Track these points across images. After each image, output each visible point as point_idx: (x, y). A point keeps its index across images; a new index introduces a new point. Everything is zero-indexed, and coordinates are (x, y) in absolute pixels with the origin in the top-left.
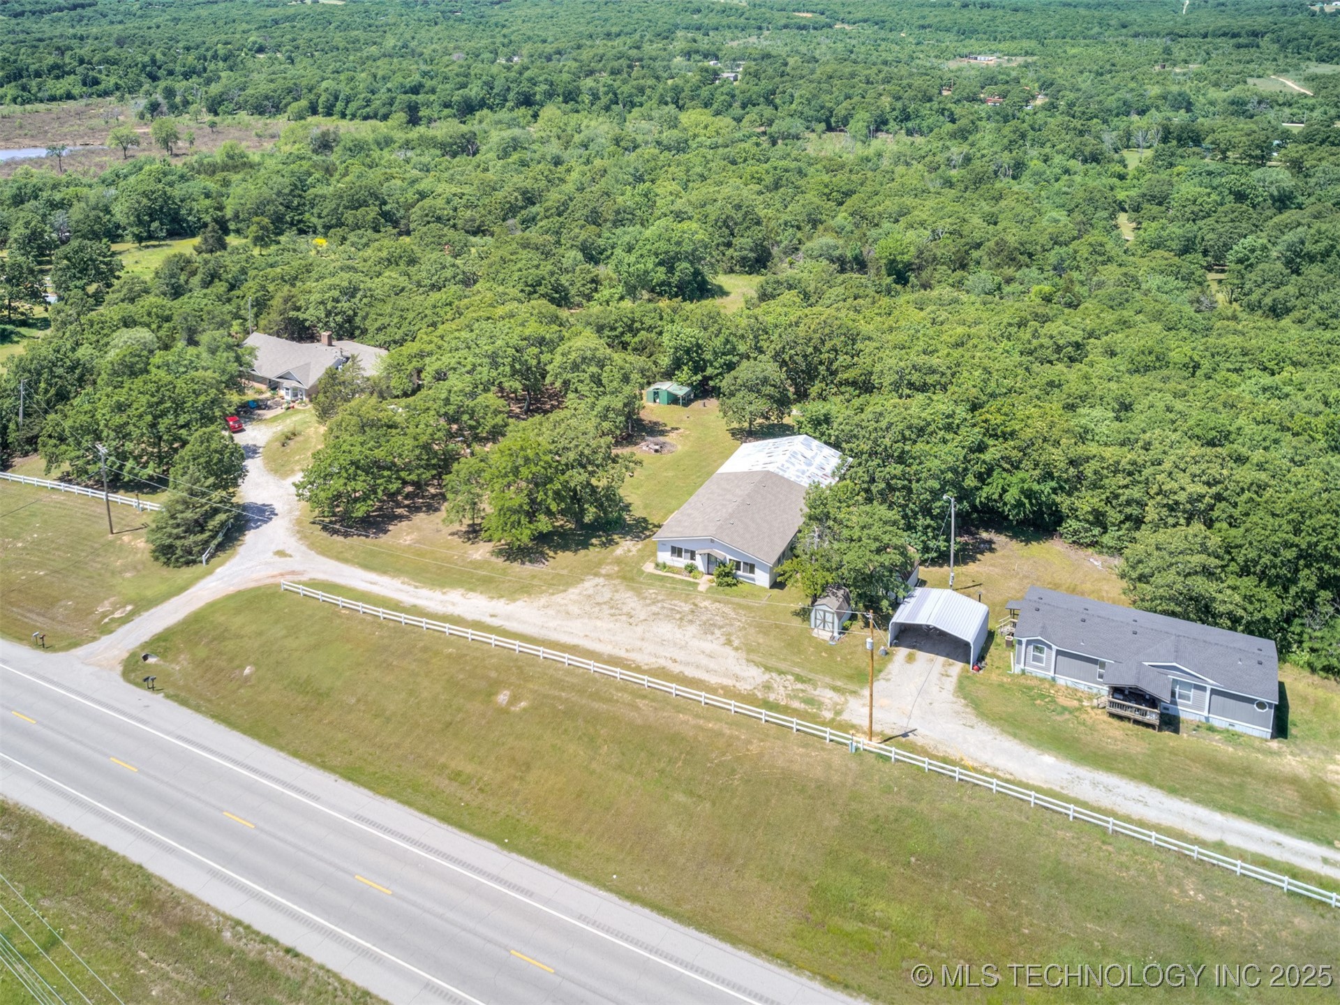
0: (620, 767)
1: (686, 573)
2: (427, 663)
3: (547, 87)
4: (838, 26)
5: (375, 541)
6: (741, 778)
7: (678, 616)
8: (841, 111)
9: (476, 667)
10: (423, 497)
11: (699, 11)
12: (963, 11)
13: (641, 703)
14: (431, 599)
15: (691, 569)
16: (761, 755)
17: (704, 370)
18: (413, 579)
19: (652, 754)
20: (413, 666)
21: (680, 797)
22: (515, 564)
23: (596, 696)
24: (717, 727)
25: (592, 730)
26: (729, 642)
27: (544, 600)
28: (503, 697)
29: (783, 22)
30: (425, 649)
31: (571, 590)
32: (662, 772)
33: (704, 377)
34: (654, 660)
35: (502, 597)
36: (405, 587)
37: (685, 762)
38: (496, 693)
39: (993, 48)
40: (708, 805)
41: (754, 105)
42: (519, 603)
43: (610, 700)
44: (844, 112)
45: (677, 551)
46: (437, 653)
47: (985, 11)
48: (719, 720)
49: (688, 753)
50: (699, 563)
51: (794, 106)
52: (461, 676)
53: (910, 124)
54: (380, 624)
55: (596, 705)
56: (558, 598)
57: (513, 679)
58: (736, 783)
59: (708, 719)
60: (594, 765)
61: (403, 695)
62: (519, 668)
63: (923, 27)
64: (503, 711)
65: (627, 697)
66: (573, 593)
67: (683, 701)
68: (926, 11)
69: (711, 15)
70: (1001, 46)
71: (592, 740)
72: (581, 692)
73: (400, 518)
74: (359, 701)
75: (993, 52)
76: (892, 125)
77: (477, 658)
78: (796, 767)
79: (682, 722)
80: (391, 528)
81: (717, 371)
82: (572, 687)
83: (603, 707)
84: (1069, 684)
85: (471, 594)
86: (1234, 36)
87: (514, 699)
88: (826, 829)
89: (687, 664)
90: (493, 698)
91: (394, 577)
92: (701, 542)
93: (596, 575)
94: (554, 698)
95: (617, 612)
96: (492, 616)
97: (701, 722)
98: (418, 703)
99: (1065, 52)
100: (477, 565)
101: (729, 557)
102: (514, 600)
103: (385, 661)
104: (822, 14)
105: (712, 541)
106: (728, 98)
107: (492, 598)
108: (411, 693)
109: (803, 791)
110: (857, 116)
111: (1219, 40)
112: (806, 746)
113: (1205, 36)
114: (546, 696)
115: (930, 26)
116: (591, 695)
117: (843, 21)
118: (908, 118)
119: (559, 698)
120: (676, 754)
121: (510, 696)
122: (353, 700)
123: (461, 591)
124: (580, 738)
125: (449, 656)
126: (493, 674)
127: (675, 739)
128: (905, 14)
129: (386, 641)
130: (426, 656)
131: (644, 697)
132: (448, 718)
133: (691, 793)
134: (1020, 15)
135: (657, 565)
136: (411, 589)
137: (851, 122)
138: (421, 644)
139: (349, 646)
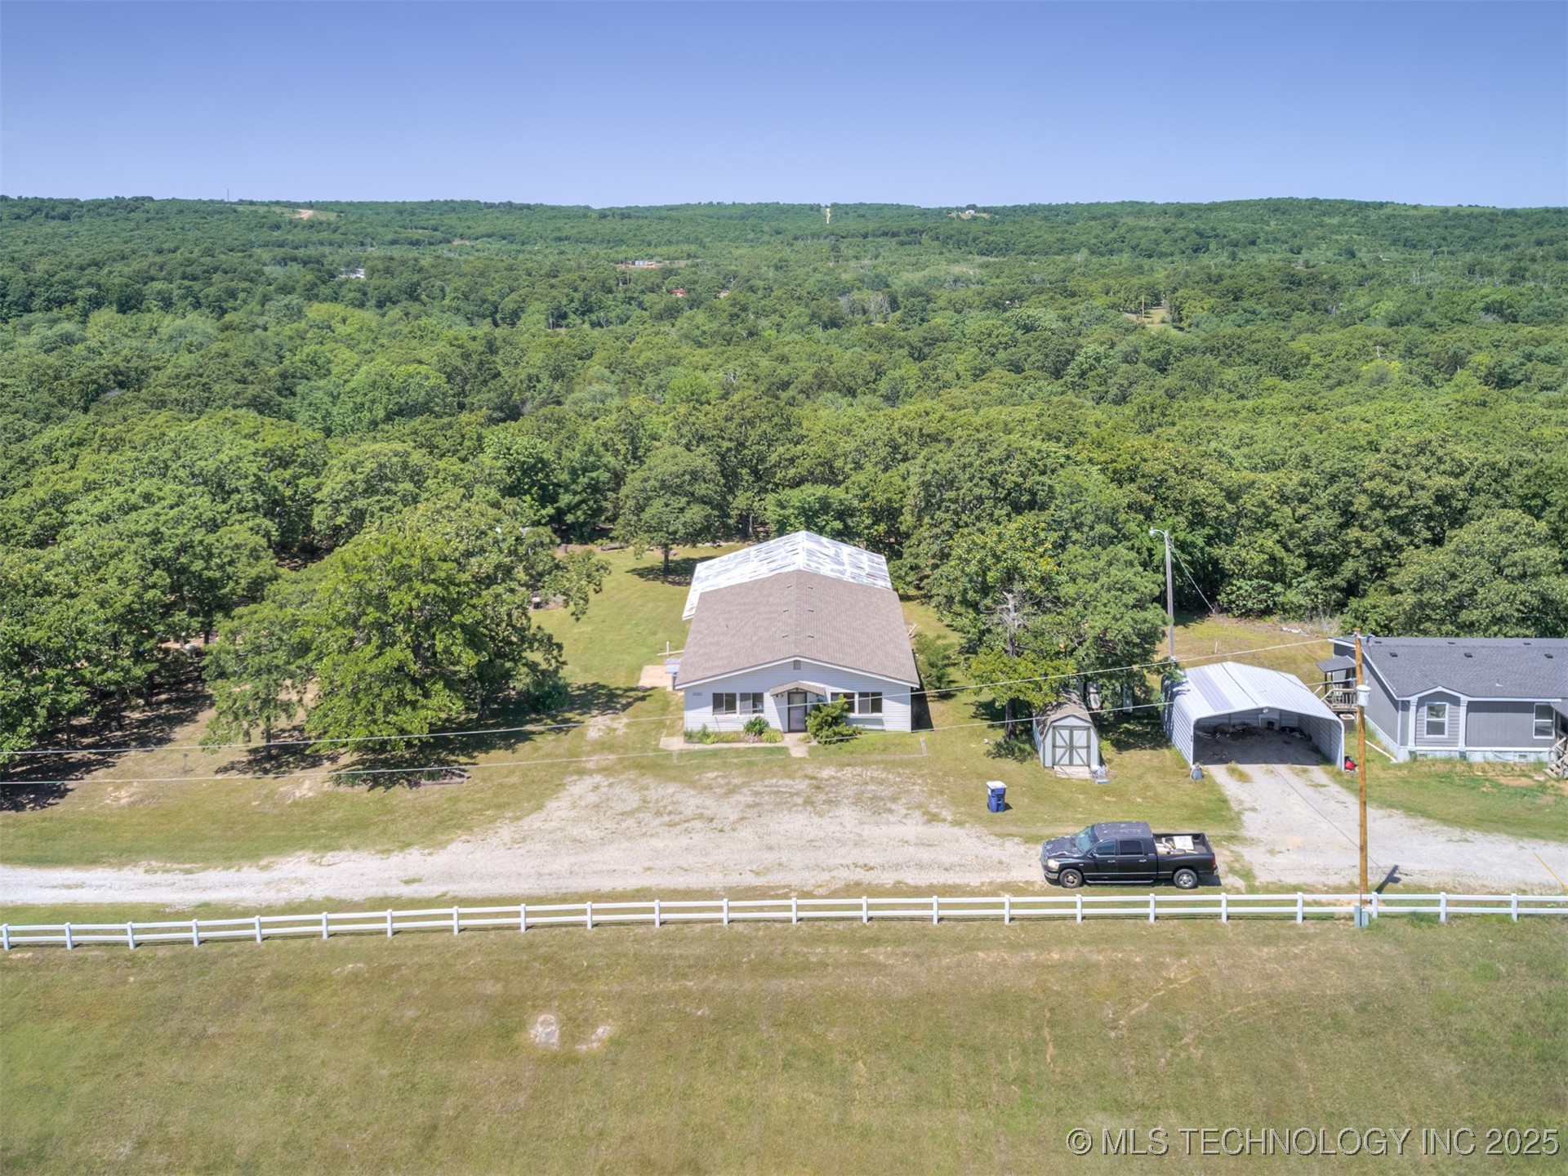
0: (918, 1100)
1: (751, 736)
2: (303, 1007)
3: (92, 291)
4: (457, 242)
5: (39, 812)
6: (1200, 1040)
7: (800, 800)
8: (509, 304)
9: (438, 983)
10: (121, 727)
11: (278, 227)
12: (603, 221)
13: (880, 954)
14: (241, 885)
15: (758, 728)
16: (1202, 984)
17: (554, 499)
18: (173, 859)
19: (977, 1050)
20: (267, 1024)
21: (1102, 1124)
22: (398, 790)
23: (766, 966)
24: (1071, 955)
25: (805, 1041)
26: (933, 818)
27: (506, 832)
28: (544, 1030)
29: (390, 237)
30: (281, 981)
31: (551, 805)
32: (1023, 1080)
33: (558, 510)
34: (826, 876)
35: (409, 845)
36: (159, 877)
37: (1059, 1042)
38: (522, 1026)
39: (650, 252)
40: (1173, 1118)
41: (394, 303)
42: (452, 848)
43: (805, 968)
44: (512, 306)
45: (723, 702)
46: (317, 982)
47: (626, 221)
48: (1062, 942)
49: (1052, 1024)
50: (772, 713)
51: (446, 302)
52: (411, 1013)
53: (594, 317)
54: (132, 959)
55: (782, 985)
56: (534, 822)
57: (546, 985)
58: (1197, 1053)
59: (1043, 945)
60: (858, 1116)
61: (270, 1096)
62: (547, 959)
63: (560, 239)
64: (560, 1061)
65: (844, 952)
66: (558, 809)
67: (961, 926)
68: (560, 223)
69: (295, 231)
70: (659, 250)
71: (818, 1060)
72: (729, 967)
73: (86, 766)
74: (142, 1145)
75: (651, 257)
76: (573, 319)
77: (429, 967)
78: (1288, 984)
79: (994, 968)
80: (70, 785)
81: (578, 498)
82: (701, 966)
83: (800, 985)
84: (1490, 757)
85: (330, 857)
86: (894, 235)
87: (576, 1025)
88: (1448, 1087)
89: (897, 867)
90: (518, 1038)
91: (121, 865)
92: (771, 673)
93: (582, 772)
94: (672, 997)
95: (677, 818)
96: (407, 882)
97: (1033, 955)
98: (321, 1105)
99: (730, 253)
100: (314, 807)
101: (830, 689)
102: (442, 845)
103: (181, 1032)
104: (436, 230)
105: (797, 664)
106: (358, 295)
107: (389, 851)
108: (290, 1084)
109: (1338, 1025)
110: (531, 309)
111: (880, 239)
112: (1268, 940)
113: (865, 236)
114: (651, 1000)
115: (567, 238)
116: (754, 968)
117: (462, 237)
118: (590, 310)
119: (687, 995)
120: (1028, 1034)
121: (563, 1024)
122: (125, 1149)
123: (309, 854)
124: (786, 1066)
125: (354, 979)
126: (491, 988)
127: (1000, 1003)
128: (536, 226)
129: (164, 990)
130: (289, 994)
131: (876, 941)
132: (421, 1117)
133: (1120, 1107)
134: (667, 224)
135: (689, 736)
136: (178, 877)
137: (523, 316)
138: (265, 974)
139: (61, 1026)
